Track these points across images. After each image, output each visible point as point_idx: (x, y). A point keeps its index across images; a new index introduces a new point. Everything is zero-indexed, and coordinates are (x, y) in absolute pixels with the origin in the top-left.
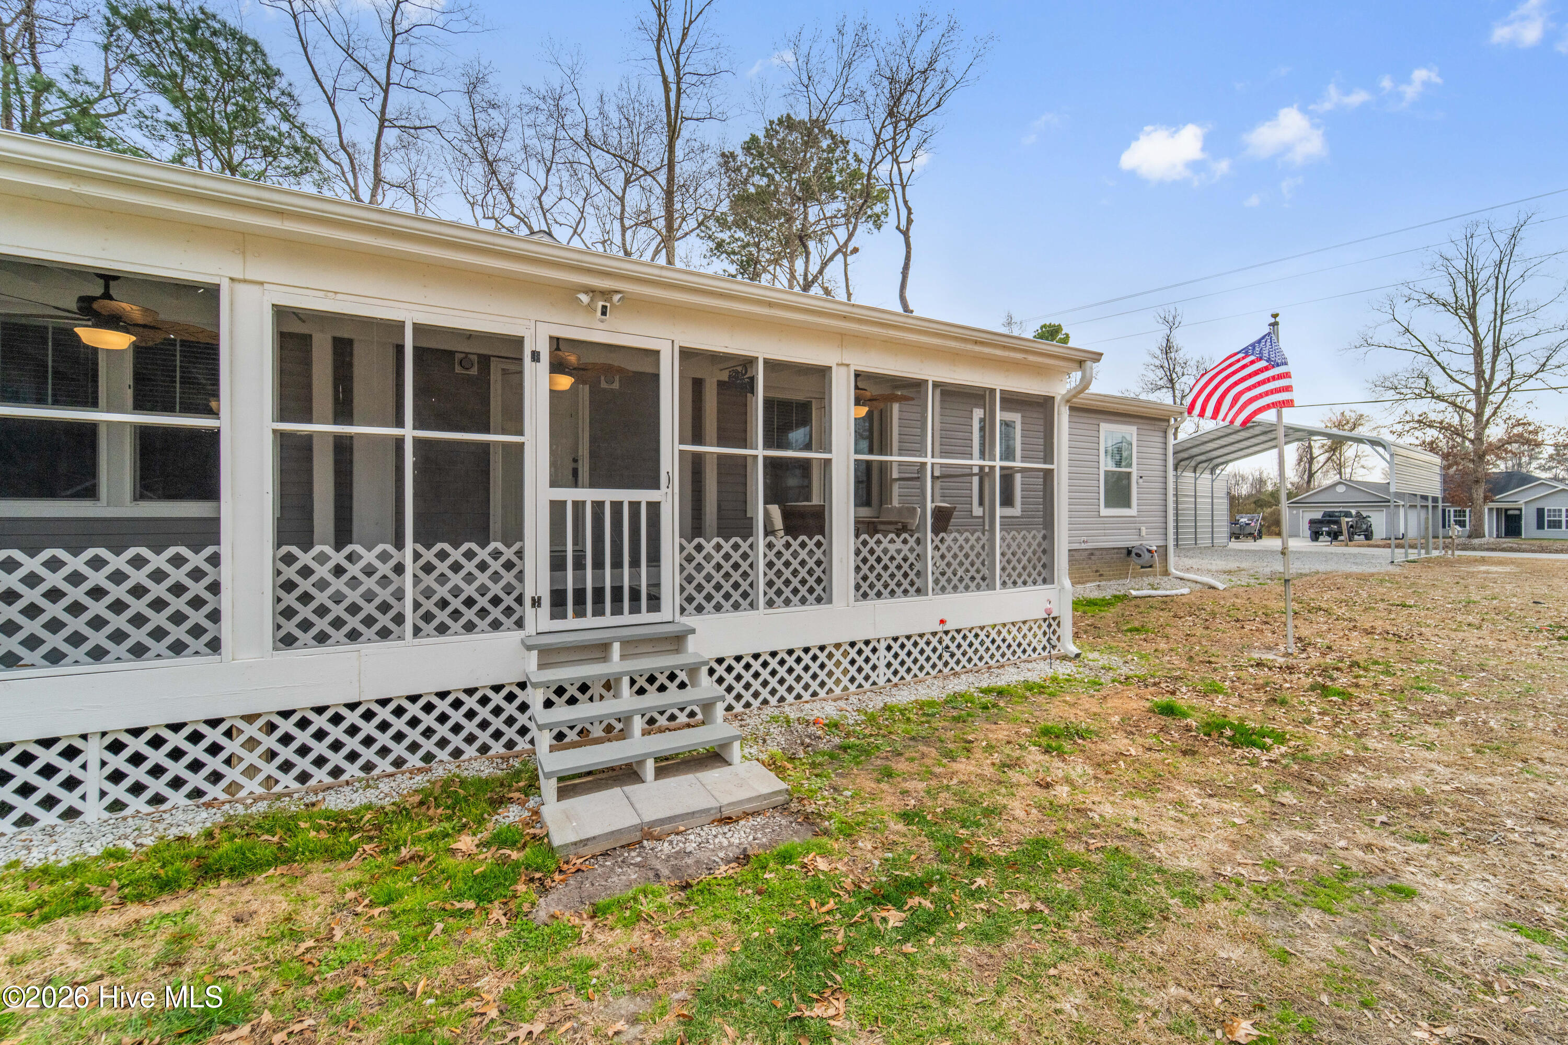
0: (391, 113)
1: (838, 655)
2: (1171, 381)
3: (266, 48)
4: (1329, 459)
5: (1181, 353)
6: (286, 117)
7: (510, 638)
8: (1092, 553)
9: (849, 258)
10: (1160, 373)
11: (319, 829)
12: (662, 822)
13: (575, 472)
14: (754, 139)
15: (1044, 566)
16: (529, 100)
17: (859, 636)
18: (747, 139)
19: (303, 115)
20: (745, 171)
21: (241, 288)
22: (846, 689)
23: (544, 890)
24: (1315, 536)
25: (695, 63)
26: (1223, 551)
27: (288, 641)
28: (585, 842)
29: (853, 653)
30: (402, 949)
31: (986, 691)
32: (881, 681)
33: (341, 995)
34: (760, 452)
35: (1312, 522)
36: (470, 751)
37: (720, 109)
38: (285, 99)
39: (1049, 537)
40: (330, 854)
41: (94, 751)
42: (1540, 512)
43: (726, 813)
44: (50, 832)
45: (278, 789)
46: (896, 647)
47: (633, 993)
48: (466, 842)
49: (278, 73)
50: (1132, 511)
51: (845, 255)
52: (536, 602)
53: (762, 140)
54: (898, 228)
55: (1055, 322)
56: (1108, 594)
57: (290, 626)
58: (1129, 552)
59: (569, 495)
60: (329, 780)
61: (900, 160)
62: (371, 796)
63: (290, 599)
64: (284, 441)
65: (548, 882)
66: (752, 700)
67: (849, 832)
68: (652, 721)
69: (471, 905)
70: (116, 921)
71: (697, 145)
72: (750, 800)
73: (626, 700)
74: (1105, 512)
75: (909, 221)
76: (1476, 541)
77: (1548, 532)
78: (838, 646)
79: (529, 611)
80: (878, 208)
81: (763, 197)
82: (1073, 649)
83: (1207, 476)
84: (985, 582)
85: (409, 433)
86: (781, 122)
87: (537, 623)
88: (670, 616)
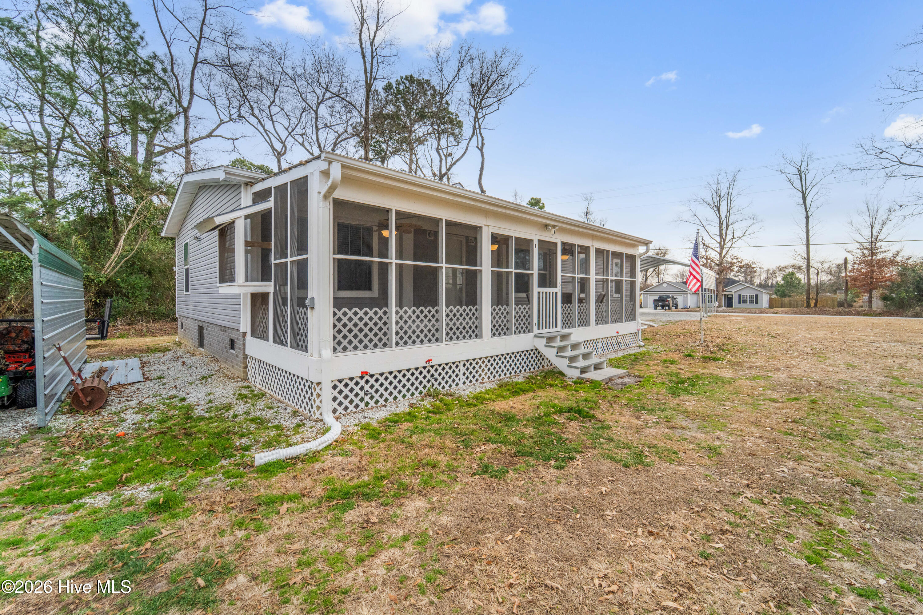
3: (133, 10)
4: (654, 270)
5: (593, 215)
7: (531, 335)
14: (390, 85)
15: (632, 315)
18: (386, 84)
24: (656, 307)
27: (494, 335)
34: (576, 276)
35: (655, 301)
41: (461, 366)
42: (740, 296)
45: (490, 380)
49: (138, 25)
52: (535, 324)
53: (394, 86)
54: (477, 147)
55: (538, 197)
59: (541, 290)
60: (498, 378)
75: (483, 144)
76: (720, 309)
79: (534, 327)
82: (642, 343)
85: (514, 271)
86: (406, 78)
87: (536, 331)
88: (560, 329)
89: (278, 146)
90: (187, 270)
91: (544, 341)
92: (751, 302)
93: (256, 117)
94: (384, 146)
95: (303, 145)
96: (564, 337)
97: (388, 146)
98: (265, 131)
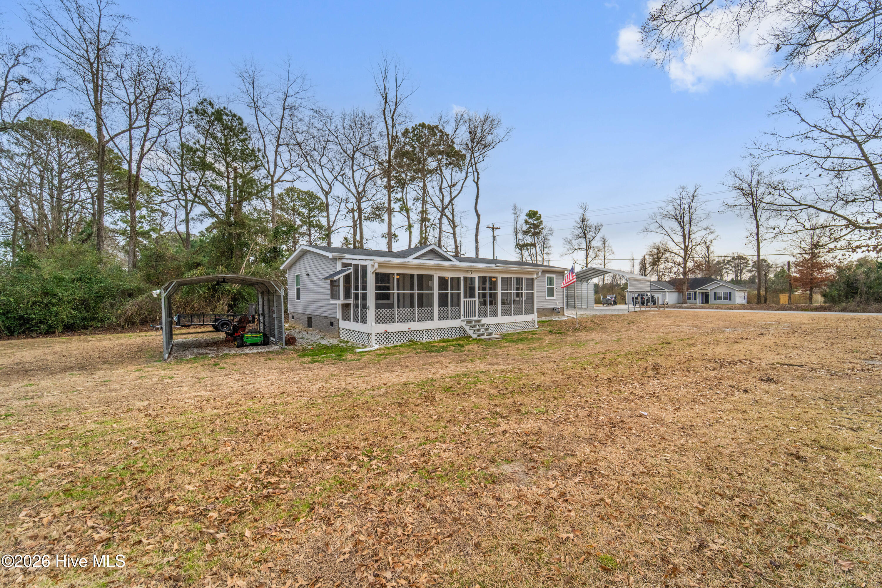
2: (585, 234)
5: (589, 222)
8: (544, 309)
10: (580, 231)
15: (530, 311)
17: (502, 322)
26: (592, 308)
27: (440, 320)
39: (533, 305)
42: (715, 293)
50: (554, 298)
52: (462, 315)
54: (473, 180)
55: (535, 210)
56: (547, 320)
58: (553, 309)
59: (465, 300)
74: (547, 298)
75: (478, 178)
76: (684, 305)
77: (718, 301)
78: (499, 324)
82: (537, 327)
83: (585, 283)
84: (521, 313)
85: (450, 292)
86: (420, 125)
87: (462, 318)
88: (477, 318)
89: (326, 187)
90: (298, 290)
91: (465, 323)
92: (725, 298)
93: (311, 168)
94: (403, 176)
95: (343, 183)
96: (479, 321)
97: (406, 175)
98: (316, 176)
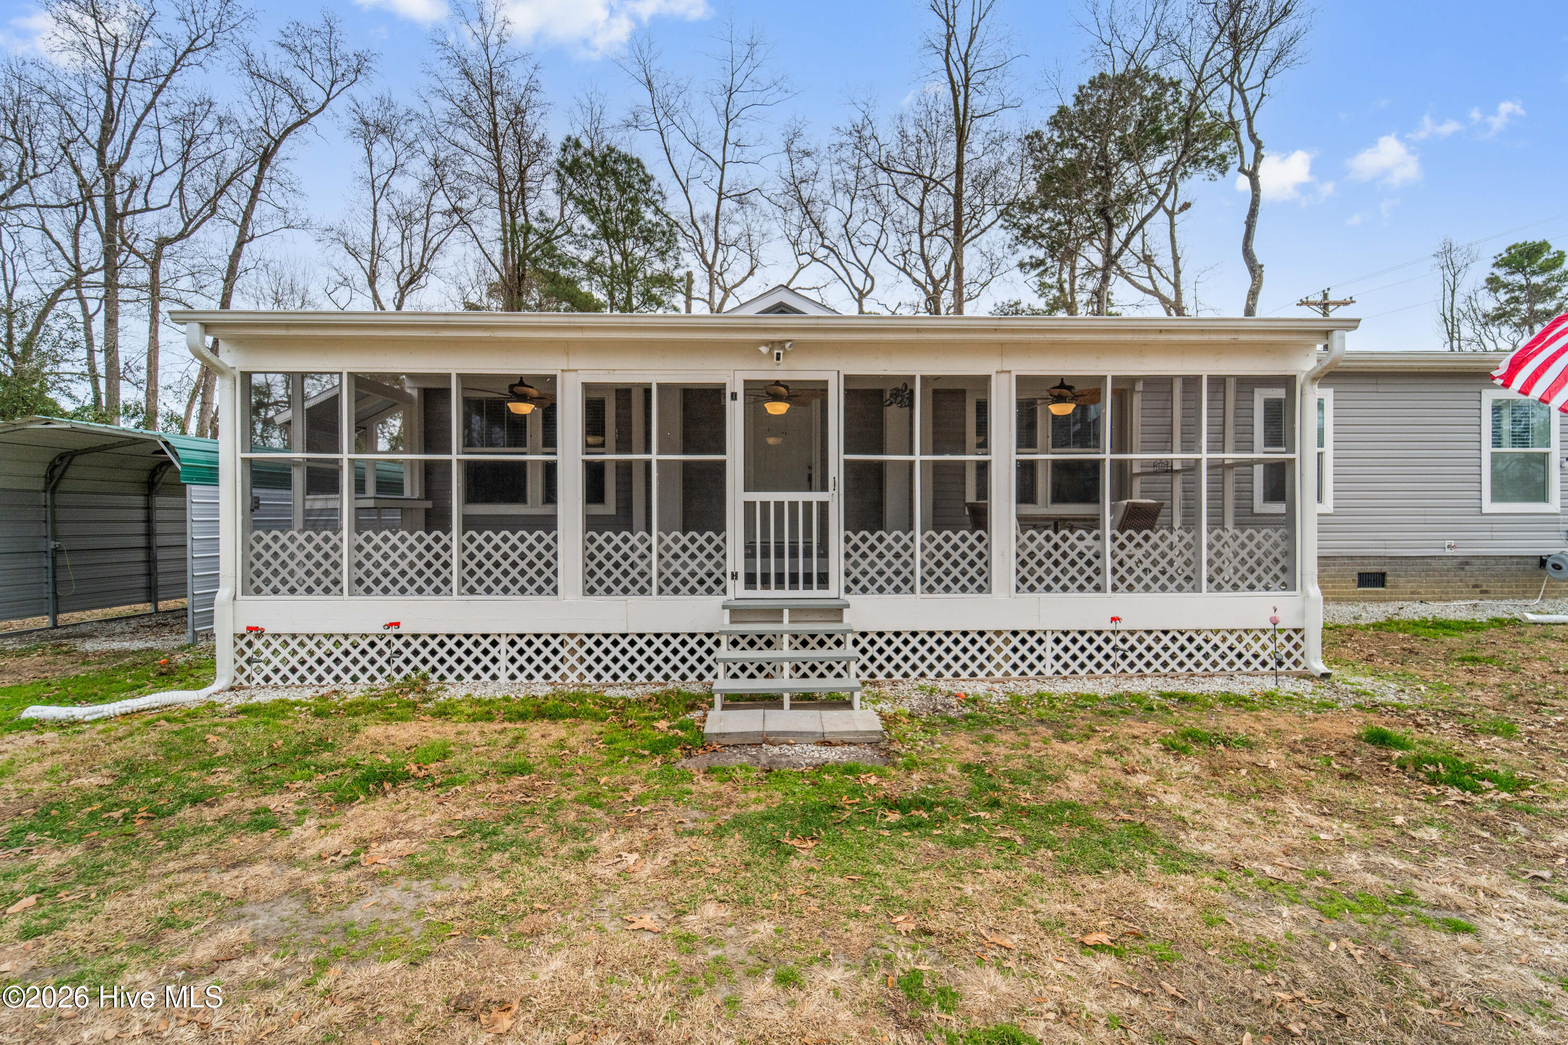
0: (725, 188)
1: (998, 641)
3: (645, 162)
6: (658, 211)
7: (717, 600)
8: (1465, 561)
9: (1177, 218)
11: (595, 704)
12: (778, 733)
13: (810, 478)
14: (1063, 111)
15: (1284, 570)
16: (837, 139)
17: (1023, 625)
18: (1054, 111)
19: (667, 208)
20: (1052, 148)
21: (567, 374)
22: (1007, 674)
23: (689, 756)
25: (981, 61)
27: (592, 591)
28: (723, 735)
29: (1015, 641)
30: (606, 764)
31: (1163, 695)
32: (1049, 672)
33: (570, 775)
34: (917, 458)
36: (692, 677)
37: (1015, 95)
38: (657, 197)
39: (1290, 536)
40: (596, 718)
41: (503, 643)
43: (828, 738)
44: (485, 685)
45: (585, 681)
46: (1066, 641)
47: (702, 810)
48: (663, 724)
49: (651, 178)
50: (1552, 507)
51: (1171, 214)
52: (734, 576)
53: (1072, 109)
54: (1242, 170)
56: (1483, 616)
57: (592, 582)
58: (1542, 562)
59: (758, 497)
60: (611, 681)
61: (1245, 87)
62: (629, 694)
63: (592, 565)
64: (588, 465)
65: (694, 752)
66: (910, 671)
67: (910, 767)
68: (797, 668)
69: (646, 752)
70: (499, 727)
71: (997, 135)
72: (848, 733)
73: (785, 651)
74: (1492, 507)
75: (1257, 159)
78: (998, 633)
79: (729, 582)
80: (1223, 148)
81: (1072, 170)
82: (1319, 667)
84: (1190, 582)
85: (654, 457)
86: (1093, 83)
87: (736, 591)
